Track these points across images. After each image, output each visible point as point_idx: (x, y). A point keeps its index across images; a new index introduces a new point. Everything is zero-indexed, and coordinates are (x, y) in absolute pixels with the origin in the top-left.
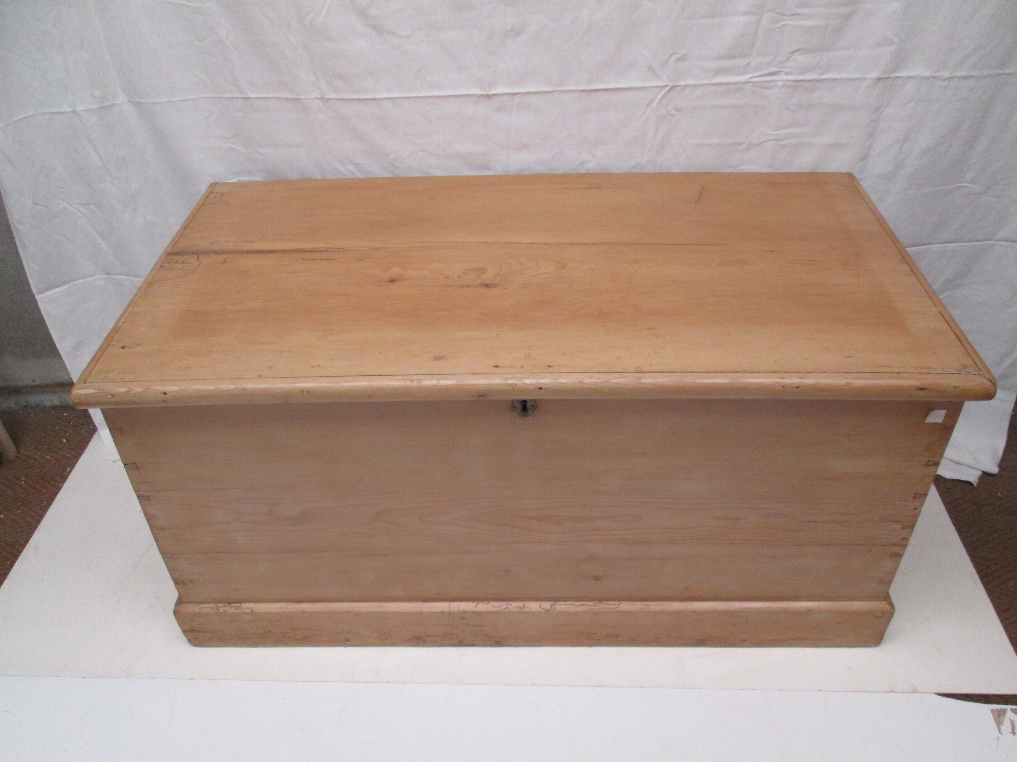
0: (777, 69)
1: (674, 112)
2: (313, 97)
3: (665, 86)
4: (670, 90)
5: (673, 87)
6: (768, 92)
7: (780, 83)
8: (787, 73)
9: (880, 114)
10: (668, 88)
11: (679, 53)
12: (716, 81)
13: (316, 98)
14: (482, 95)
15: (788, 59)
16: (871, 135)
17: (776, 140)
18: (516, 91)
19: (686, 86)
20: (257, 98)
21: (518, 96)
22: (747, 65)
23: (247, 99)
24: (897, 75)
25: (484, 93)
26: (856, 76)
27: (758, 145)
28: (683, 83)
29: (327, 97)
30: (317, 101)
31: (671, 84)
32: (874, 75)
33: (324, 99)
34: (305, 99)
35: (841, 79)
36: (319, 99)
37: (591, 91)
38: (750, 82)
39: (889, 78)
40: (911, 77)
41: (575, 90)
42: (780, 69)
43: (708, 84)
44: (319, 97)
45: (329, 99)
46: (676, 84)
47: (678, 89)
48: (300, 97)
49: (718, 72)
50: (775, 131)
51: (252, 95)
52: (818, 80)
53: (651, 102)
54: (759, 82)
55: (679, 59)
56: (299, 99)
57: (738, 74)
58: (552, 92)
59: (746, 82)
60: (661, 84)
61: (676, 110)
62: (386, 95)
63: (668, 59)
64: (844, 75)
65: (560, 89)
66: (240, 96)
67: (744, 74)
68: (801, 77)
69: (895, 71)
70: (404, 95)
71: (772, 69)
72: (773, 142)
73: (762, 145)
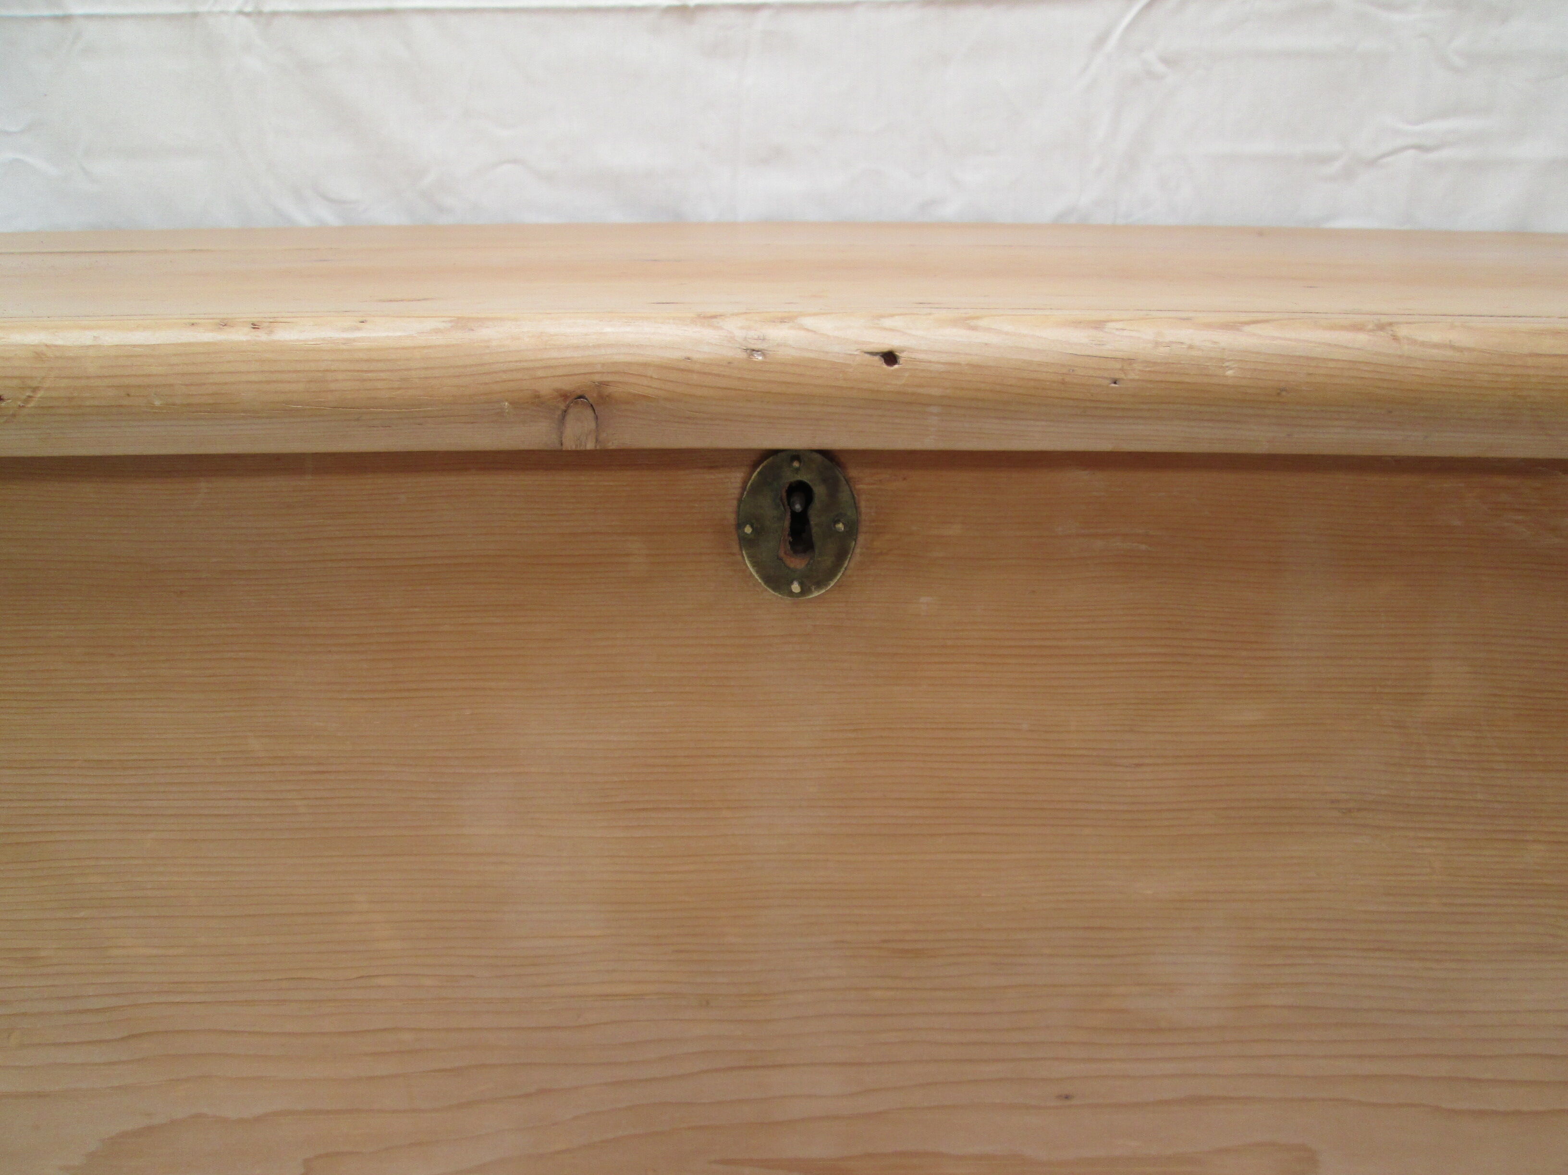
1: (1160, 68)
2: (233, 8)
6: (1396, 17)
13: (241, 13)
17: (1419, 147)
20: (88, 17)
21: (764, 14)
23: (66, 18)
25: (674, 3)
27: (1372, 163)
30: (242, 20)
33: (260, 13)
34: (210, 13)
36: (248, 15)
44: (248, 9)
45: (275, 14)
47: (1171, 4)
48: (202, 9)
51: (77, 10)
53: (1101, 40)
56: (195, 15)
61: (1165, 61)
66: (46, 12)
72: (1411, 153)
73: (1385, 160)
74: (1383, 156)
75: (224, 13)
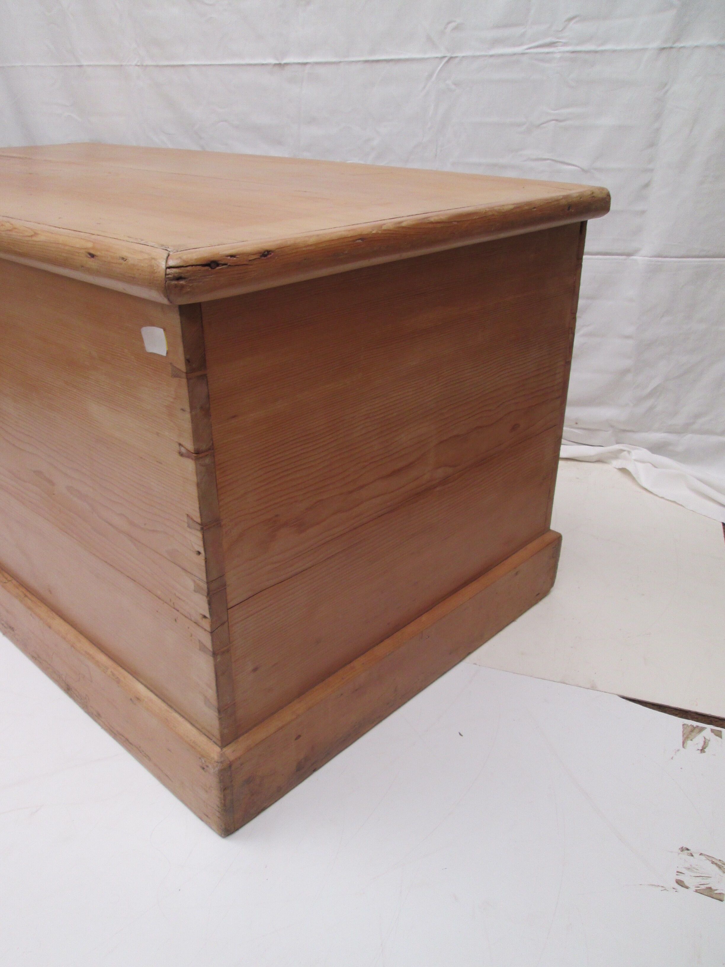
0: (554, 40)
1: (453, 87)
2: (134, 63)
3: (444, 57)
4: (447, 62)
5: (451, 58)
6: (546, 64)
7: (558, 56)
8: (565, 44)
9: (667, 92)
10: (446, 59)
11: (455, 21)
12: (492, 52)
13: (136, 65)
14: (275, 65)
15: (564, 28)
16: (658, 116)
17: (557, 120)
18: (305, 61)
19: (463, 57)
20: (89, 66)
21: (308, 66)
22: (523, 35)
24: (682, 45)
25: (277, 62)
26: (636, 47)
27: (538, 126)
28: (461, 55)
29: (145, 64)
30: (137, 67)
31: (449, 55)
32: (656, 44)
33: (143, 66)
34: (126, 65)
35: (621, 51)
36: (139, 66)
37: (373, 61)
38: (527, 53)
39: (671, 48)
40: (697, 47)
41: (359, 61)
42: (557, 40)
43: (486, 56)
44: (139, 63)
45: (147, 66)
46: (454, 55)
47: (457, 60)
48: (124, 64)
49: (496, 42)
50: (554, 110)
52: (596, 52)
53: (431, 76)
54: (537, 53)
55: (455, 28)
56: (121, 66)
57: (514, 45)
58: (340, 62)
59: (523, 54)
60: (439, 55)
61: (455, 84)
62: (193, 63)
63: (445, 28)
64: (623, 47)
65: (346, 59)
67: (522, 44)
68: (578, 48)
69: (677, 40)
70: (209, 63)
71: (548, 40)
72: (554, 122)
73: (545, 125)
74: (543, 123)
75: (130, 65)
